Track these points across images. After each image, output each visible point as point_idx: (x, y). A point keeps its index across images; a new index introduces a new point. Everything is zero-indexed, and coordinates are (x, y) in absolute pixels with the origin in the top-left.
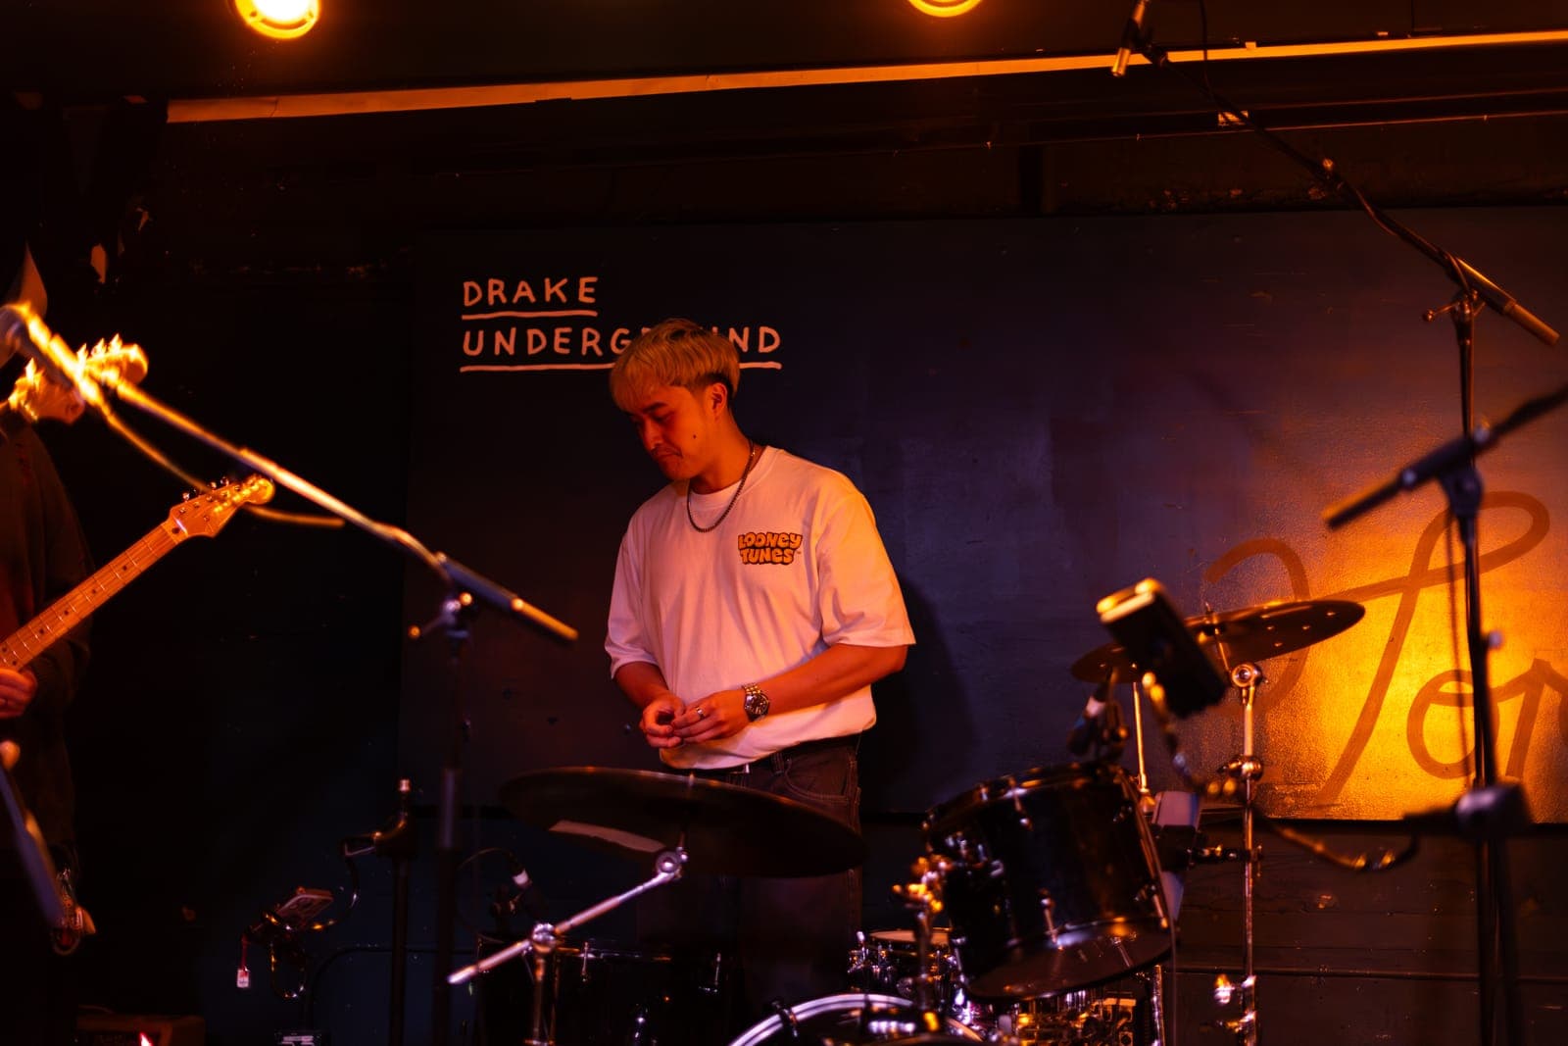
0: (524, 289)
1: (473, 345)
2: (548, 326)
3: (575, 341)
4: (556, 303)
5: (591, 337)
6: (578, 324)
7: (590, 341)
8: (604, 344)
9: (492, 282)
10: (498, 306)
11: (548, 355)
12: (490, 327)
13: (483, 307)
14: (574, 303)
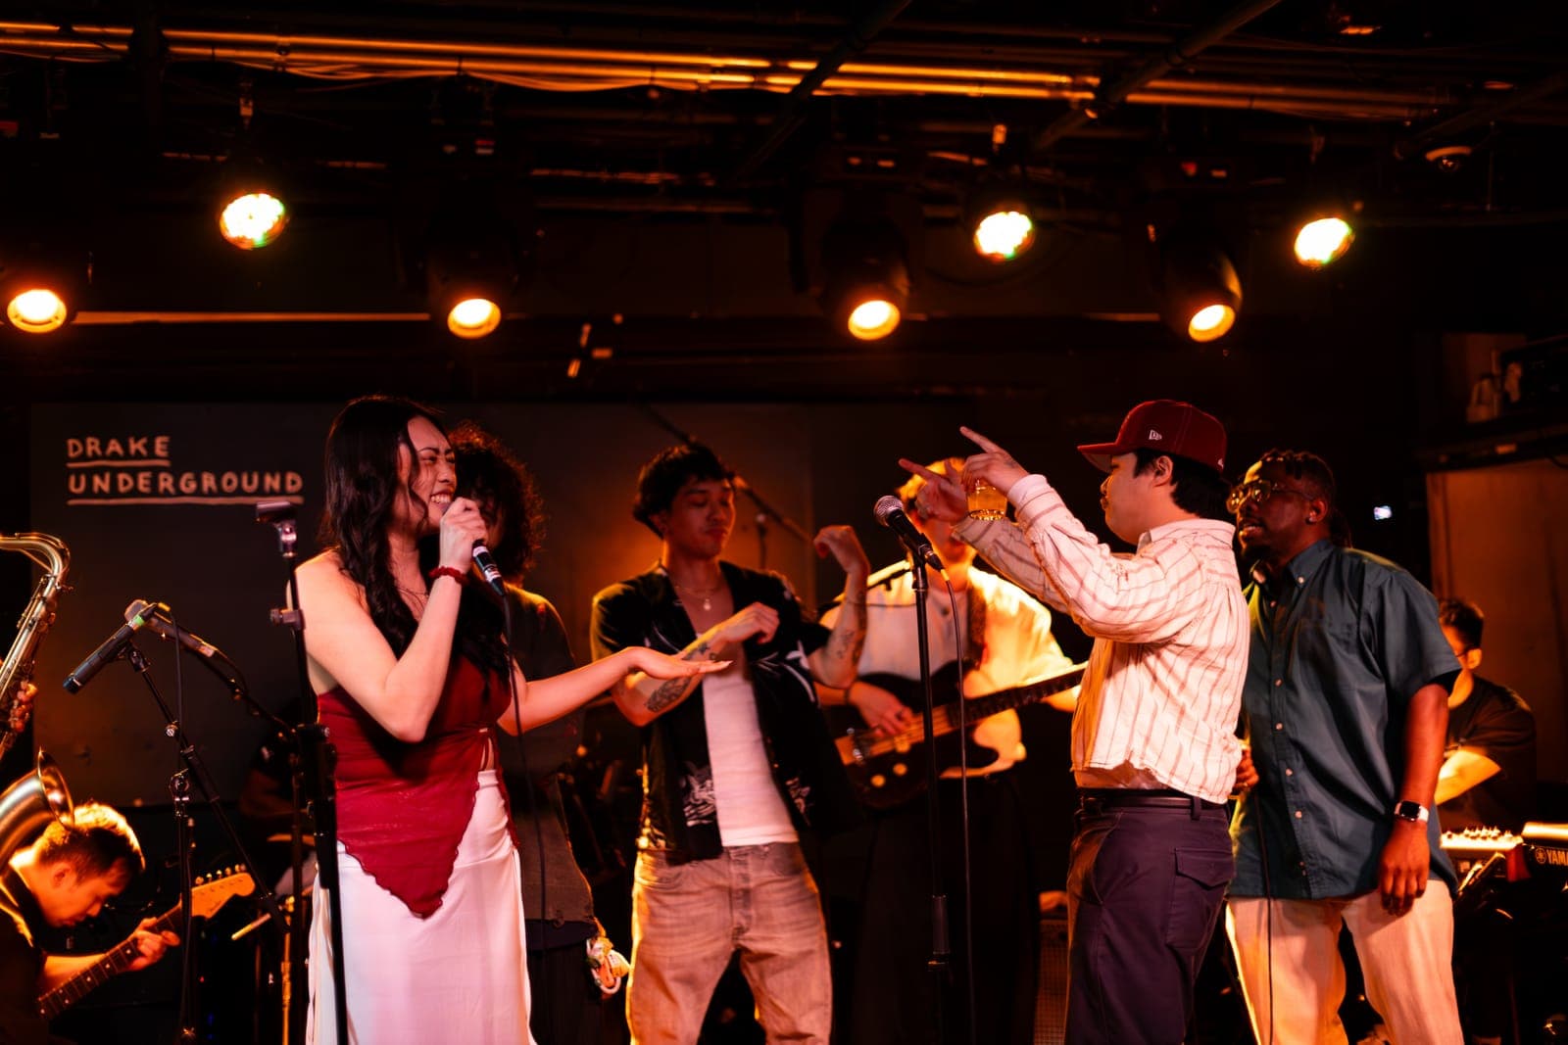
0: (114, 445)
1: (77, 485)
2: (134, 472)
3: (154, 482)
4: (138, 456)
5: (165, 480)
6: (156, 471)
7: (166, 482)
8: (176, 484)
9: (90, 440)
10: (95, 457)
11: (135, 492)
12: (90, 473)
13: (83, 457)
14: (152, 455)
